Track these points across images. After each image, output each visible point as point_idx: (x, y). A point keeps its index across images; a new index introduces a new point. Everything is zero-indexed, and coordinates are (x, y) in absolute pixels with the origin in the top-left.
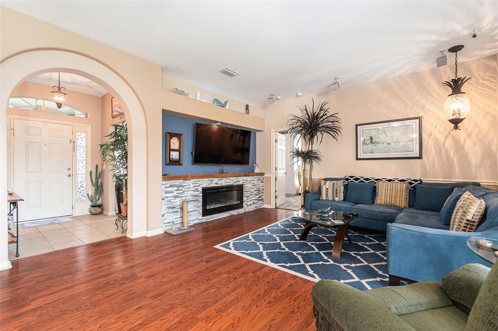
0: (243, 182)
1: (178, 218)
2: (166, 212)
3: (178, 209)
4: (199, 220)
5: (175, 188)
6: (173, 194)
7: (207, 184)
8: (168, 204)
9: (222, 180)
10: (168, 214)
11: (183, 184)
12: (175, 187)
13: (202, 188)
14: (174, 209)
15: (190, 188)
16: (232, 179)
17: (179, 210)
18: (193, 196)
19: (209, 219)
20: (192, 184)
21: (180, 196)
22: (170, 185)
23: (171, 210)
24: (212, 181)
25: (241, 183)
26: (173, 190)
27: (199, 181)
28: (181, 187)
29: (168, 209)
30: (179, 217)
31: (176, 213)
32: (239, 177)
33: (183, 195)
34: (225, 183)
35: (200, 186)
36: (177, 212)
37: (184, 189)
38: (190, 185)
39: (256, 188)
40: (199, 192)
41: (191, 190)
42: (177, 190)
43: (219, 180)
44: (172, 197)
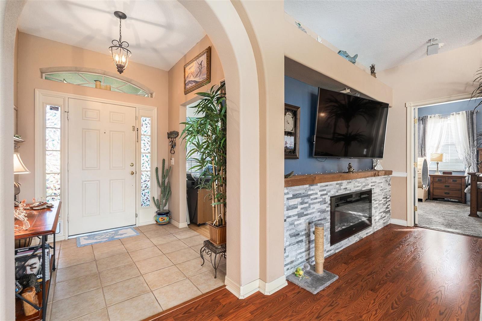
0: (372, 186)
1: (303, 252)
2: (288, 243)
3: (302, 236)
4: (328, 252)
5: (299, 200)
6: (297, 210)
7: (335, 190)
8: (291, 230)
9: (350, 182)
10: (290, 247)
11: (310, 193)
12: (300, 197)
13: (329, 198)
14: (297, 237)
15: (316, 198)
16: (361, 182)
17: (304, 238)
18: (320, 212)
19: (338, 249)
20: (320, 191)
21: (305, 213)
22: (293, 195)
23: (294, 240)
24: (341, 185)
25: (369, 187)
26: (296, 203)
27: (327, 186)
28: (306, 197)
29: (291, 237)
30: (304, 250)
31: (300, 244)
32: (368, 178)
33: (309, 212)
34: (354, 187)
35: (329, 194)
36: (301, 241)
37: (310, 202)
38: (316, 194)
39: (384, 194)
40: (327, 205)
41: (318, 202)
42: (302, 203)
43: (348, 183)
44: (296, 215)
